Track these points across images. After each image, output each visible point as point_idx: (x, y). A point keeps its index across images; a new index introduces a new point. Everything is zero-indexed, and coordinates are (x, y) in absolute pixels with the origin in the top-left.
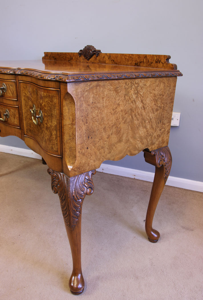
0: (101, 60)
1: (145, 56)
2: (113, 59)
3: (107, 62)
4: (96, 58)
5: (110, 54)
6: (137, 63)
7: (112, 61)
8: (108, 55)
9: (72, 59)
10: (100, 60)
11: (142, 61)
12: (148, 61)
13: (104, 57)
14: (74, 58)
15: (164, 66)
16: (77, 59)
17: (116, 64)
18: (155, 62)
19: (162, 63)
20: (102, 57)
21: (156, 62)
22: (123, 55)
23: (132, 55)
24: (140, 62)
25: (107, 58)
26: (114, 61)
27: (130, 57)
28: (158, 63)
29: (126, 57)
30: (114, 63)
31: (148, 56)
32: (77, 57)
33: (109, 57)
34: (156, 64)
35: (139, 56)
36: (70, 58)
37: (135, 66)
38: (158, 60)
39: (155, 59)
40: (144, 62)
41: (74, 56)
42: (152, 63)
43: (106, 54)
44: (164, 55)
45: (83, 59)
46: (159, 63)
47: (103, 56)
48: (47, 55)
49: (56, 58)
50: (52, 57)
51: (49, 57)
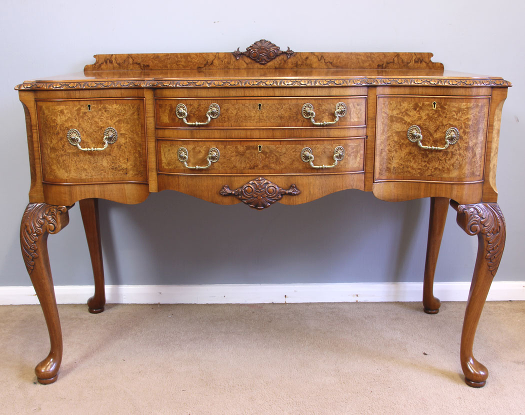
0: (299, 63)
1: (397, 55)
2: (331, 61)
3: (314, 66)
4: (285, 61)
5: (322, 53)
6: (381, 64)
7: (326, 63)
8: (316, 54)
9: (212, 63)
10: (297, 62)
11: (392, 61)
12: (402, 61)
13: (307, 58)
14: (216, 62)
15: (429, 66)
16: (229, 63)
17: (337, 67)
18: (413, 62)
19: (426, 62)
20: (302, 58)
21: (416, 62)
22: (351, 53)
23: (371, 53)
24: (388, 63)
25: (316, 60)
26: (331, 63)
27: (367, 57)
28: (419, 62)
29: (358, 57)
30: (333, 66)
31: (401, 54)
32: (226, 60)
33: (320, 57)
34: (416, 64)
35: (385, 54)
36: (205, 63)
37: (378, 68)
38: (419, 59)
39: (414, 58)
40: (395, 62)
41: (219, 58)
42: (408, 63)
43: (312, 53)
44: (429, 53)
45: (247, 64)
46: (421, 62)
47: (304, 57)
48: (108, 61)
49: (148, 66)
50: (133, 63)
51: (119, 64)
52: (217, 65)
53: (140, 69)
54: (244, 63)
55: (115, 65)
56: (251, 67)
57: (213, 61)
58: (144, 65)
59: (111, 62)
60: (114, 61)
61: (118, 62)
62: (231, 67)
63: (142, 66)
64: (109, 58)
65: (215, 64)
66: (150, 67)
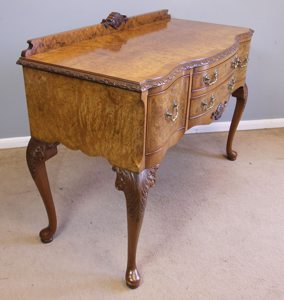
1: (159, 13)
2: (140, 21)
3: (134, 25)
4: (124, 25)
5: (136, 16)
10: (129, 25)
11: (157, 16)
12: (160, 16)
15: (167, 17)
16: (103, 32)
18: (163, 16)
19: (166, 15)
22: (146, 15)
24: (156, 18)
25: (135, 22)
27: (151, 16)
29: (148, 17)
30: (140, 24)
32: (102, 30)
33: (136, 20)
35: (156, 13)
36: (92, 34)
37: (154, 22)
39: (163, 14)
41: (99, 29)
43: (134, 18)
45: (110, 31)
47: (131, 21)
48: (41, 45)
49: (64, 43)
50: (56, 43)
51: (48, 46)
52: (98, 34)
53: (60, 47)
54: (109, 30)
55: (46, 47)
56: (112, 33)
57: (96, 32)
58: (62, 43)
59: (43, 45)
60: (45, 44)
61: (47, 44)
62: (104, 34)
63: (61, 44)
64: (41, 42)
65: (97, 34)
66: (66, 44)
